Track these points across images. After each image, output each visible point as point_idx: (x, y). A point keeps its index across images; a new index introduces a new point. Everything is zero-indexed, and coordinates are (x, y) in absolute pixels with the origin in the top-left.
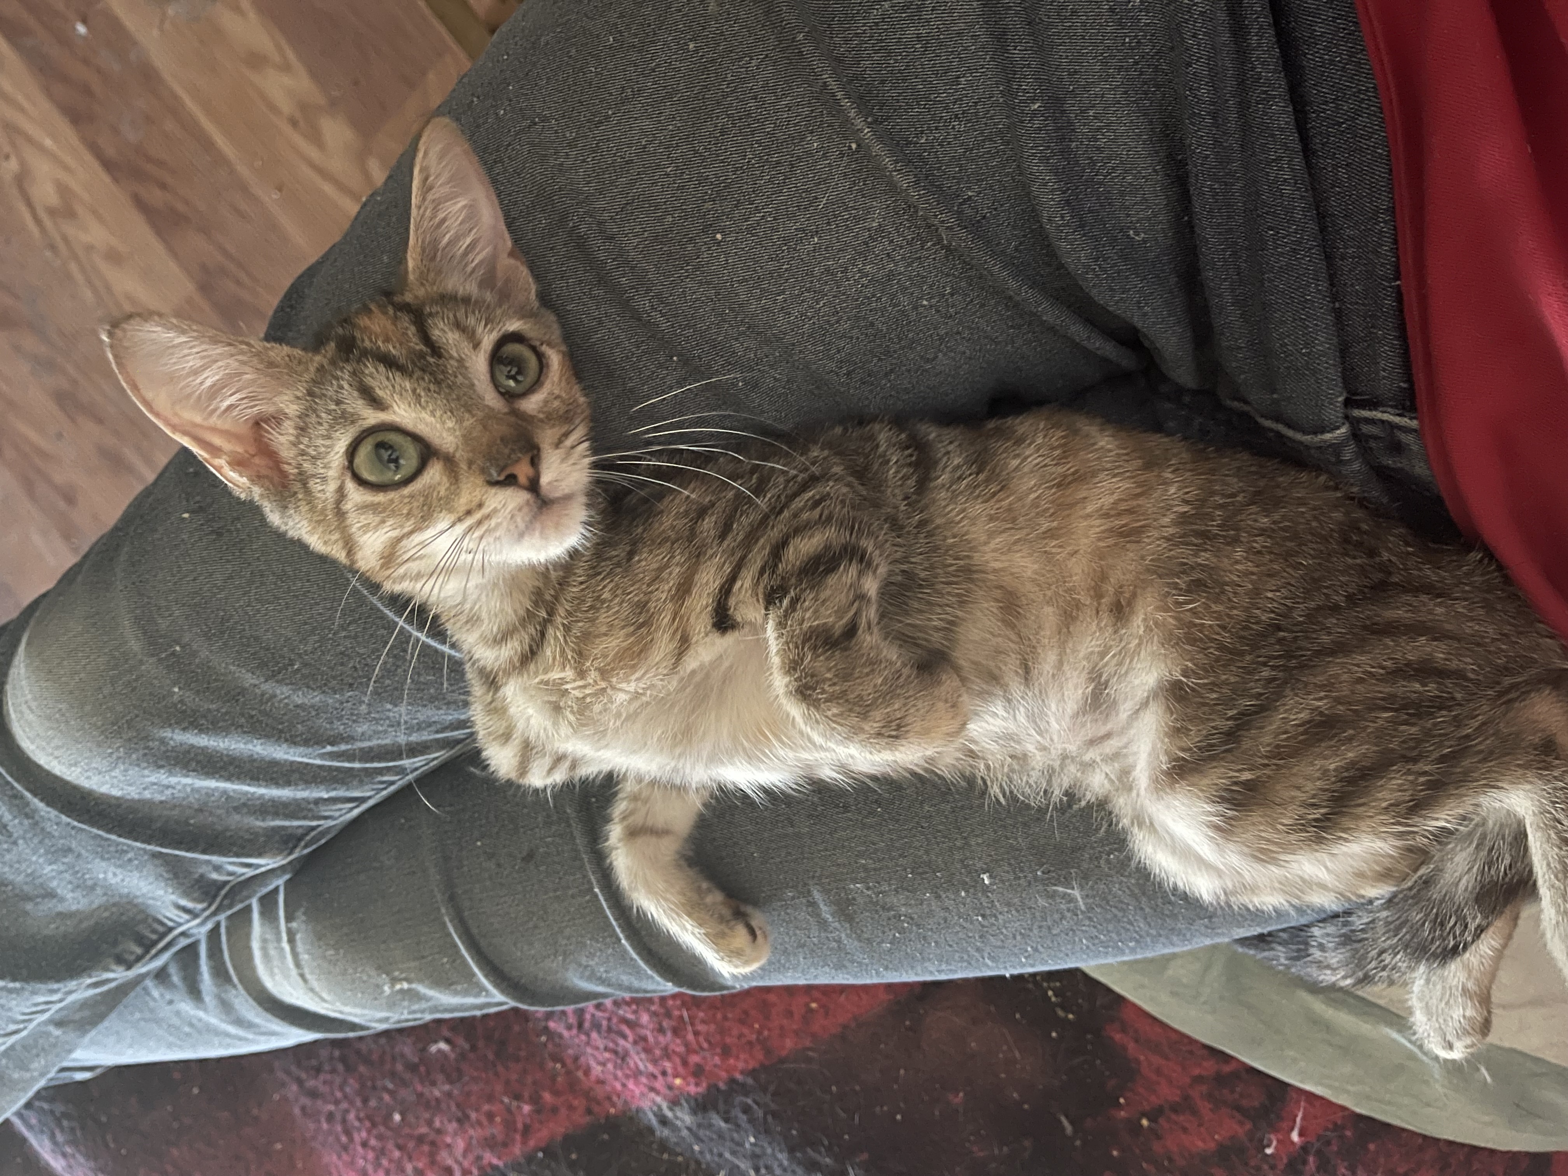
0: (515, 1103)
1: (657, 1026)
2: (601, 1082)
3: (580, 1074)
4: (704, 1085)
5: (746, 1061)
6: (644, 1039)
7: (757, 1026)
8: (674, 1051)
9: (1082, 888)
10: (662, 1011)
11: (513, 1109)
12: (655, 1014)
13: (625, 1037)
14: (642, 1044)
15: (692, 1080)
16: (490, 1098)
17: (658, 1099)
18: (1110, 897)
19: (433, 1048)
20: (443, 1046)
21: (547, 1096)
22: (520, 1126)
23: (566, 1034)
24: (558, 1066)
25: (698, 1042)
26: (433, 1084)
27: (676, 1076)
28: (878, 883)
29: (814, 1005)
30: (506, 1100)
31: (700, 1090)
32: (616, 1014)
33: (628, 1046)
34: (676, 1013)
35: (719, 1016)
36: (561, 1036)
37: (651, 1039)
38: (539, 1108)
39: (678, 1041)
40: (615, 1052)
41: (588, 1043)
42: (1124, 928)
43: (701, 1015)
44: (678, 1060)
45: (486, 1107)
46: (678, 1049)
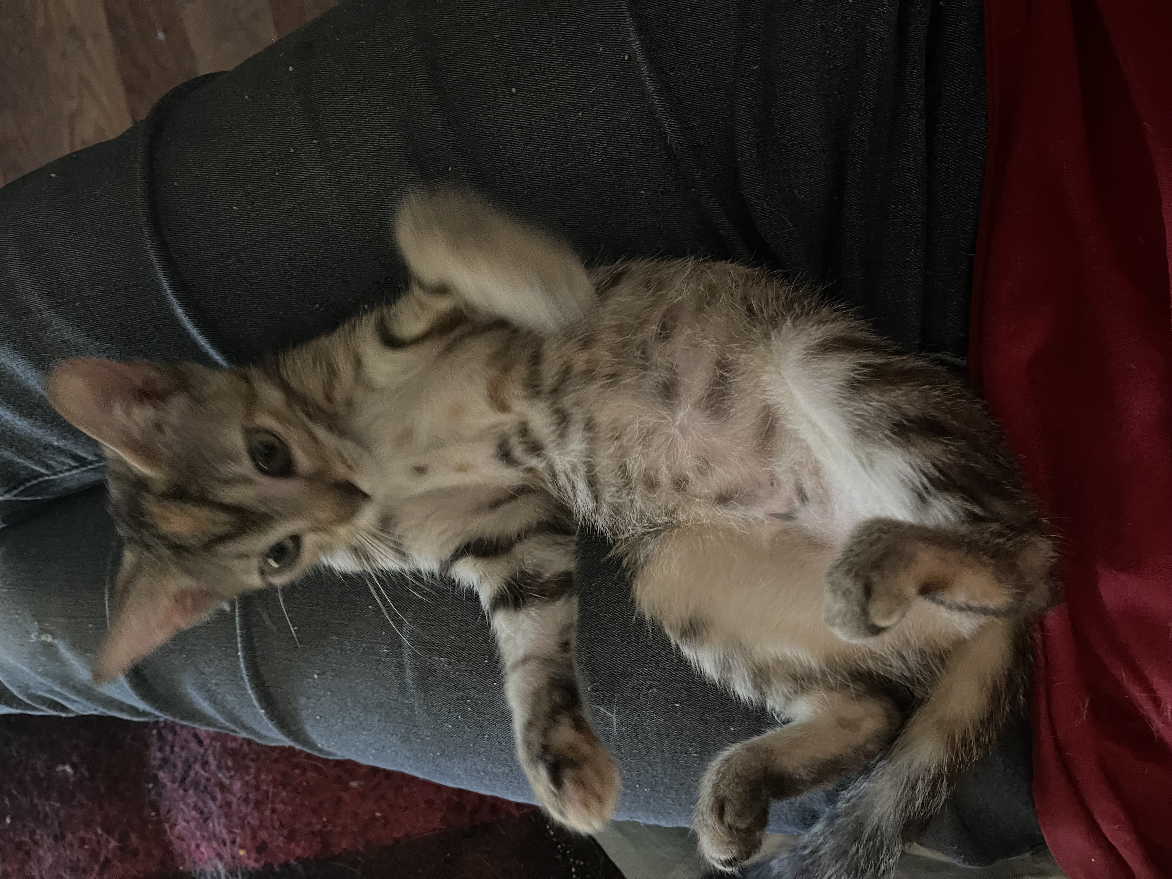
0: (105, 836)
1: (244, 796)
2: (181, 839)
3: (167, 826)
4: (263, 862)
5: (304, 849)
6: (229, 804)
7: (325, 819)
8: (249, 823)
9: (619, 713)
10: (253, 782)
11: (103, 841)
12: (246, 784)
13: (214, 799)
14: (226, 810)
15: (254, 856)
16: (88, 825)
17: (220, 866)
18: (640, 731)
19: (60, 768)
20: (68, 769)
21: (134, 838)
22: (102, 858)
23: (169, 785)
24: (153, 814)
25: (272, 819)
26: (47, 799)
27: (241, 847)
28: (458, 661)
29: (378, 814)
30: (100, 831)
31: (257, 865)
32: (216, 776)
33: (214, 808)
34: (265, 787)
35: (298, 801)
36: (164, 786)
37: (234, 807)
38: (123, 848)
39: (256, 814)
40: (201, 813)
41: (183, 799)
42: (644, 767)
43: (284, 794)
44: (248, 831)
45: (82, 833)
46: (252, 822)
